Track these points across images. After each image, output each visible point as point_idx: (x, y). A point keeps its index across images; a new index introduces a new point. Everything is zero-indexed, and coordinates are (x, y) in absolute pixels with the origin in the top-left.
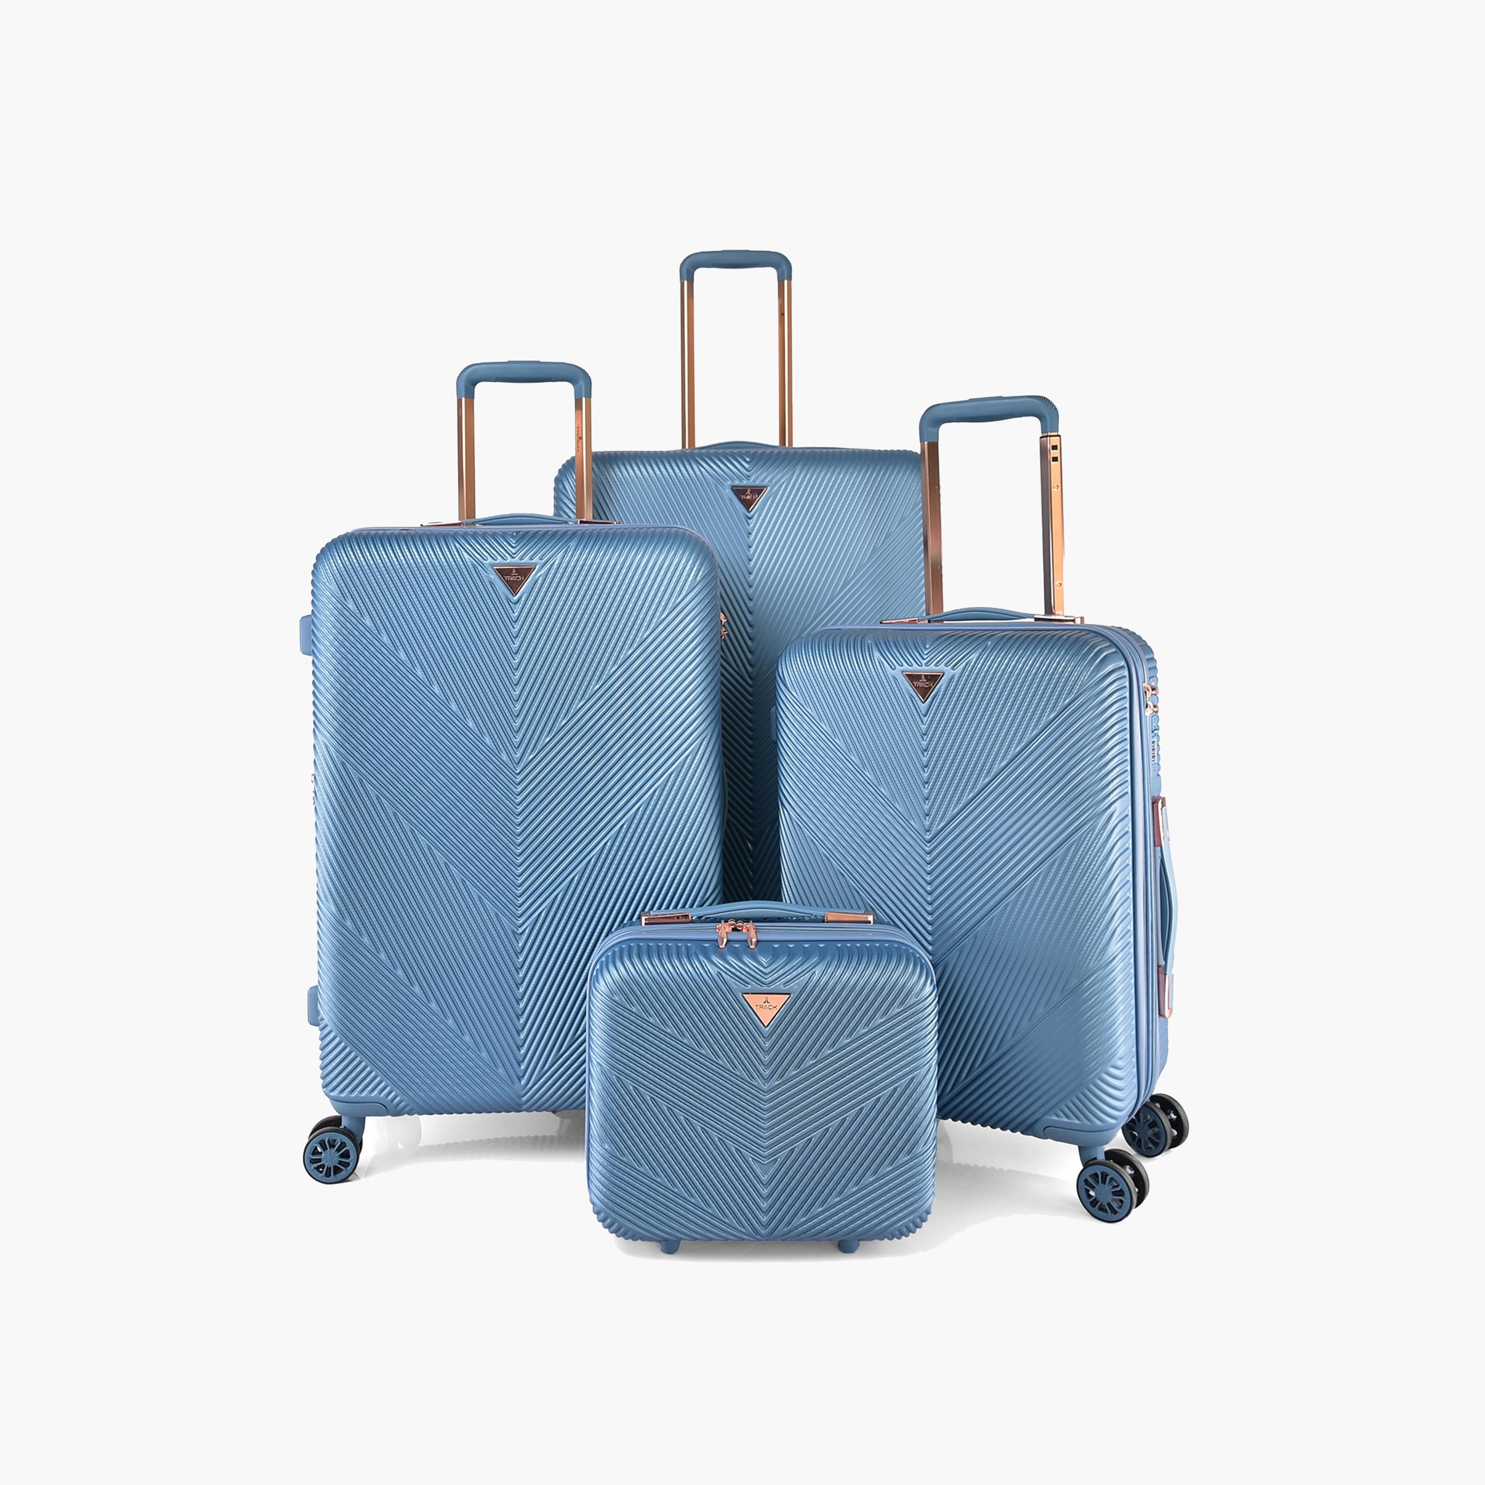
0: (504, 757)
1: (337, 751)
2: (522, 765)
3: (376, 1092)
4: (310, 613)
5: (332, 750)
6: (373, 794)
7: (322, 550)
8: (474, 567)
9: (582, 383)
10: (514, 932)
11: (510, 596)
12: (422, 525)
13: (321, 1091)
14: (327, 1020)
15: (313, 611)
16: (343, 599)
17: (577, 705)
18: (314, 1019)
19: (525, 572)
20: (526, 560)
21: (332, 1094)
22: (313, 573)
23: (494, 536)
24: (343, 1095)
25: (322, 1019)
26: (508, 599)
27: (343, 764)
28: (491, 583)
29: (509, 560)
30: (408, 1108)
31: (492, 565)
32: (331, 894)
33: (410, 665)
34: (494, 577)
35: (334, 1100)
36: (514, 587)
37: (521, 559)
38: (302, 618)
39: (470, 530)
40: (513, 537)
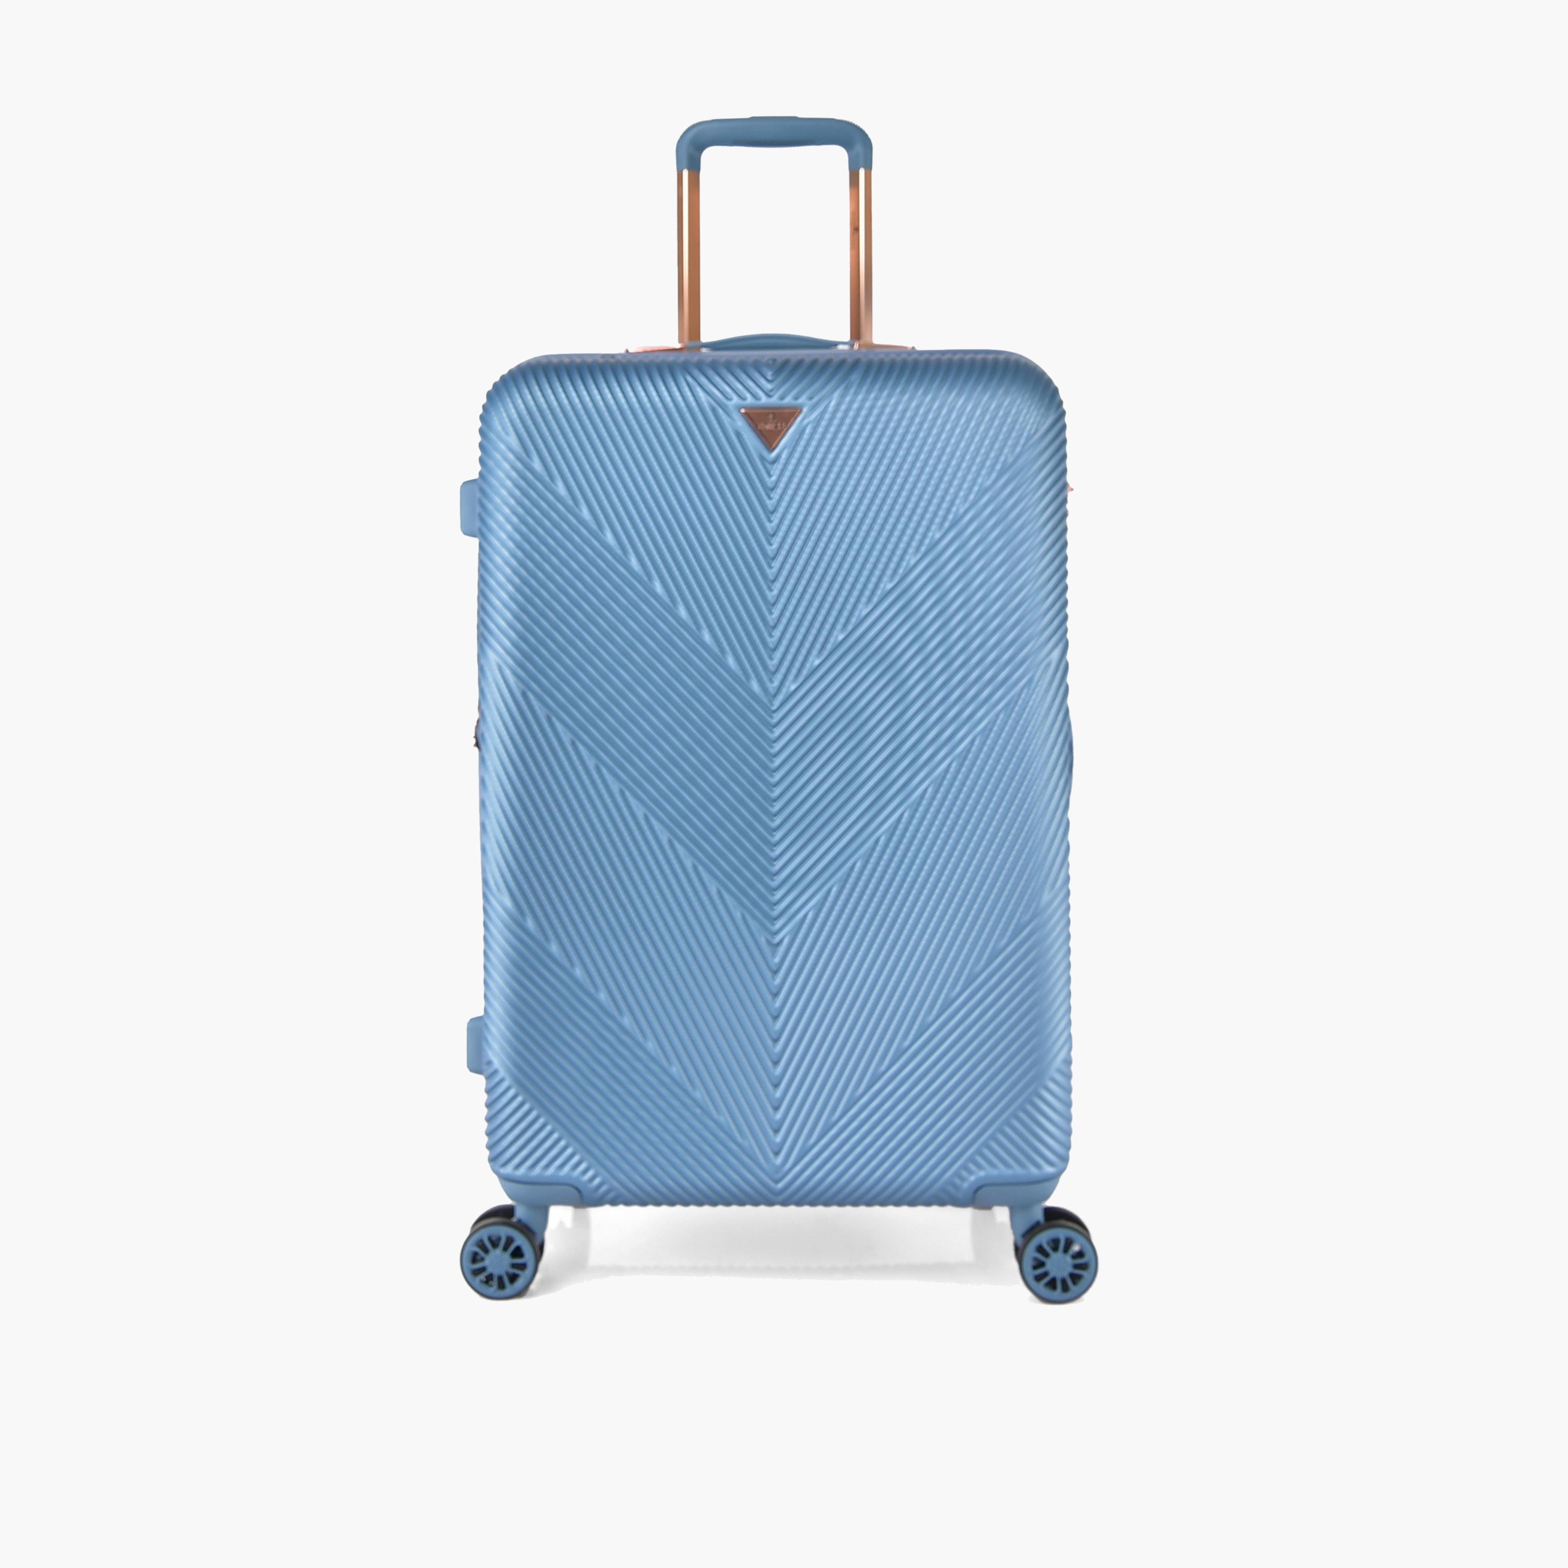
0: (755, 686)
1: (515, 674)
2: (780, 698)
3: (567, 1169)
4: (476, 476)
5: (508, 672)
6: (566, 738)
7: (496, 385)
8: (714, 410)
9: (859, 148)
10: (769, 942)
11: (765, 453)
12: (627, 351)
13: (487, 1165)
14: (496, 1064)
15: (481, 474)
16: (524, 455)
17: (862, 610)
18: (477, 1063)
19: (785, 416)
20: (788, 400)
21: (503, 1171)
22: (482, 418)
23: (743, 366)
24: (522, 1171)
25: (490, 1063)
26: (762, 459)
27: (524, 694)
28: (738, 435)
29: (764, 400)
30: (611, 1195)
31: (738, 408)
32: (505, 882)
33: (619, 552)
34: (741, 423)
35: (505, 1179)
36: (769, 440)
37: (782, 398)
38: (465, 483)
39: (695, 358)
40: (769, 366)
